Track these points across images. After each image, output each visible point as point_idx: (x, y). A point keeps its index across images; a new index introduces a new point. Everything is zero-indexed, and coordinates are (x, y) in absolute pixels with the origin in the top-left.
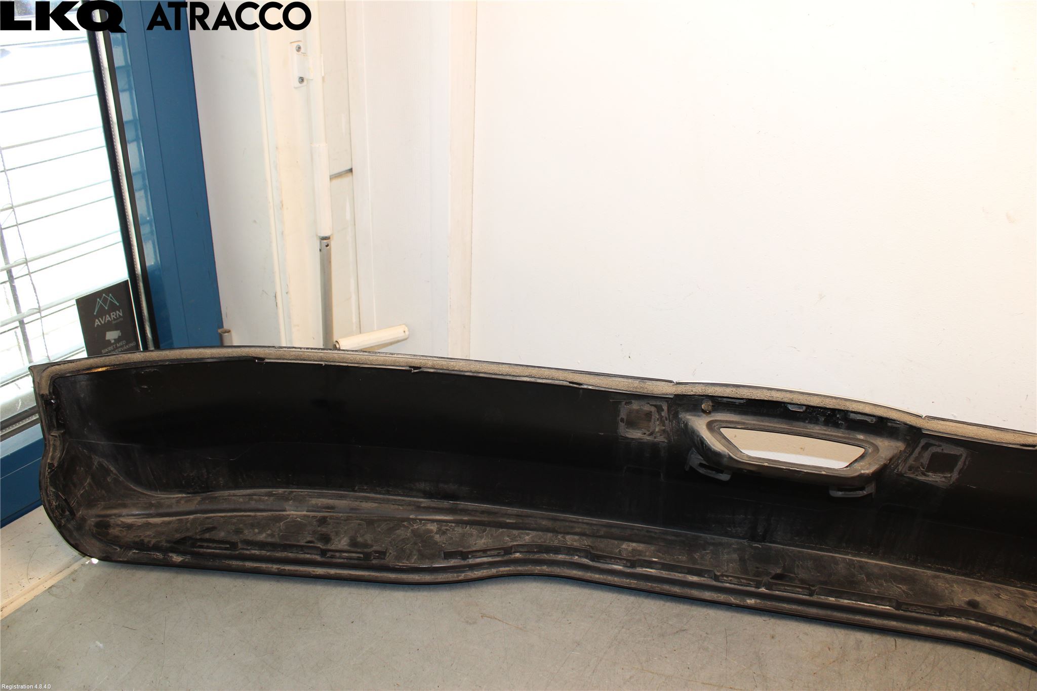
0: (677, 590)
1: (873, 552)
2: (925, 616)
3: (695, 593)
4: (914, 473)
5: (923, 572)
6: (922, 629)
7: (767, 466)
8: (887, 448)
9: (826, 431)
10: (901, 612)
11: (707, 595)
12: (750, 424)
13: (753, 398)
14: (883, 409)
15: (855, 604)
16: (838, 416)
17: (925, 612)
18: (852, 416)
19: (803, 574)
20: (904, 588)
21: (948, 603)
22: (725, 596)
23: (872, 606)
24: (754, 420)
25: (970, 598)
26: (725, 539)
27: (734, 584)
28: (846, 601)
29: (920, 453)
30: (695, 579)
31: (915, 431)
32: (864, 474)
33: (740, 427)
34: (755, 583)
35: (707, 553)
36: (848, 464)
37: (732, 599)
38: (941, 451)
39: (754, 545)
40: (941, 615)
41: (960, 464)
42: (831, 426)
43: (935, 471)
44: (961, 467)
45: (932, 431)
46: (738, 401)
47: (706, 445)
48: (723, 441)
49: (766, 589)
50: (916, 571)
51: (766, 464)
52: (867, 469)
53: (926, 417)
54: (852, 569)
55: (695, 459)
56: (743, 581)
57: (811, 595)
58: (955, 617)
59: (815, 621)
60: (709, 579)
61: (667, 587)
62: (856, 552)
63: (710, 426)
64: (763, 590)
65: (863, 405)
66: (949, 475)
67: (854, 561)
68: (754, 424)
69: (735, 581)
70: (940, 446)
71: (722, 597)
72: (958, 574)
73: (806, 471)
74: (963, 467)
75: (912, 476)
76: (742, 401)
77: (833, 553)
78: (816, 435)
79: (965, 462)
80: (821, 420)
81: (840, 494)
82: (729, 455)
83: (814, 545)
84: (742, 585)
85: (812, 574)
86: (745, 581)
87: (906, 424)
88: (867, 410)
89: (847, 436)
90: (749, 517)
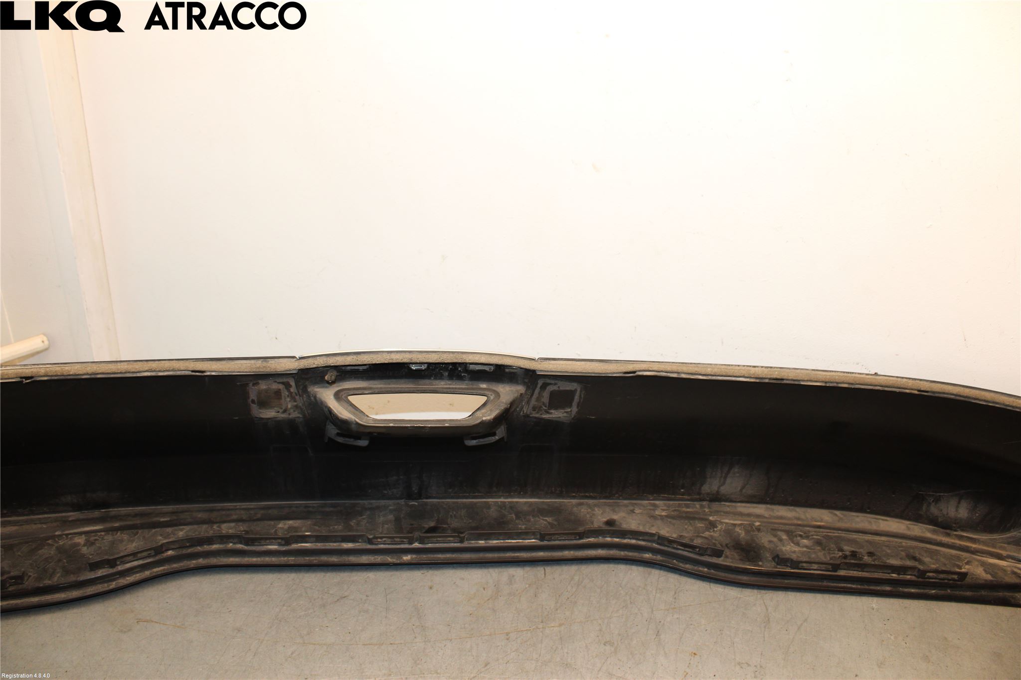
0: (334, 559)
1: (522, 492)
2: (567, 542)
3: (353, 559)
4: (538, 413)
5: (569, 502)
6: (567, 554)
7: (392, 427)
8: (507, 392)
9: (450, 384)
10: (545, 543)
11: (364, 559)
12: (377, 388)
13: (374, 363)
14: (497, 357)
15: (503, 543)
16: (459, 369)
17: (566, 538)
18: (472, 367)
19: (455, 523)
20: (549, 519)
21: (589, 526)
22: (381, 557)
23: (519, 542)
24: (381, 384)
25: (608, 518)
26: (382, 502)
27: (388, 544)
28: (495, 542)
29: (539, 393)
30: (350, 545)
31: (531, 373)
32: (485, 420)
33: (367, 392)
34: (408, 540)
35: (364, 519)
36: (471, 414)
37: (389, 559)
38: (557, 389)
39: (411, 503)
40: (581, 538)
41: (577, 398)
42: (456, 380)
43: (556, 408)
44: (578, 400)
45: (545, 371)
46: (361, 368)
47: (333, 414)
48: (350, 408)
49: (419, 544)
50: (562, 502)
51: (391, 425)
52: (489, 416)
53: (538, 359)
54: (503, 511)
55: (332, 431)
56: (396, 539)
57: (462, 541)
58: (594, 537)
59: (470, 565)
60: (363, 544)
61: (325, 559)
62: (507, 494)
63: (337, 396)
64: (416, 545)
65: (479, 356)
66: (569, 410)
67: (505, 502)
68: (381, 388)
69: (389, 541)
70: (555, 384)
71: (379, 559)
72: (600, 498)
73: (430, 426)
74: (580, 400)
75: (537, 415)
76: (365, 367)
77: (486, 499)
78: (442, 390)
79: (580, 396)
80: (444, 374)
81: (474, 443)
82: (355, 421)
83: (468, 494)
84: (396, 544)
85: (465, 521)
86: (398, 540)
87: (521, 368)
88: (483, 360)
89: (471, 386)
90: (402, 477)
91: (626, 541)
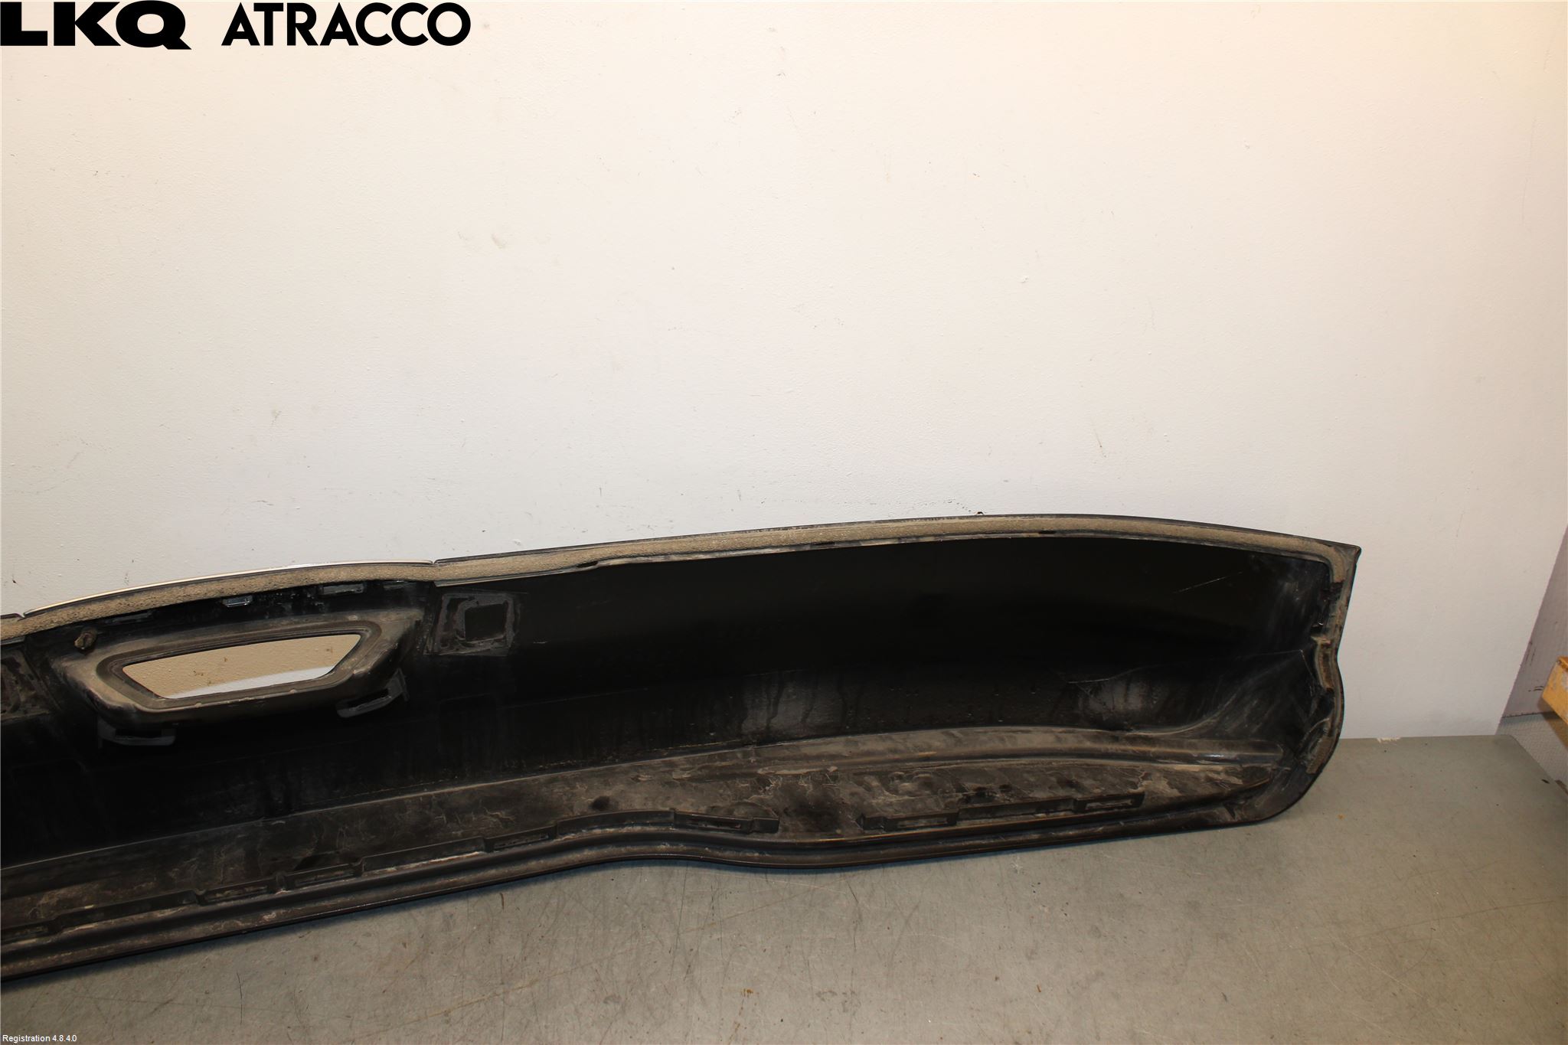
0: (144, 941)
1: (457, 774)
2: (531, 847)
3: (177, 935)
4: (451, 648)
5: (533, 780)
6: (533, 865)
7: (199, 708)
8: (393, 623)
9: (298, 623)
10: (496, 854)
11: (198, 931)
12: (172, 647)
13: (158, 606)
14: (367, 568)
15: (427, 865)
16: (309, 596)
17: (529, 841)
18: (328, 590)
19: (346, 845)
20: (502, 814)
21: (566, 816)
22: (227, 922)
23: (453, 859)
24: (180, 638)
25: (597, 797)
26: (226, 829)
27: (234, 899)
28: (413, 865)
29: (448, 617)
30: (168, 913)
31: (428, 587)
32: (358, 675)
33: (155, 656)
34: (266, 887)
35: (193, 863)
36: (333, 667)
37: (240, 924)
38: (475, 606)
39: (274, 823)
40: (553, 837)
41: (510, 616)
42: (307, 614)
43: (480, 637)
44: (513, 620)
45: (450, 580)
46: (138, 616)
47: (98, 703)
48: (126, 687)
49: (287, 890)
50: (523, 781)
51: (199, 705)
52: (363, 666)
53: (435, 562)
54: (427, 812)
56: (247, 890)
57: (357, 874)
58: (573, 832)
59: (380, 909)
60: (191, 906)
61: (127, 943)
62: (433, 783)
63: (103, 670)
64: (282, 892)
65: (335, 570)
66: (502, 636)
67: (431, 796)
68: (180, 645)
69: (233, 894)
70: (471, 599)
71: (222, 926)
72: (585, 766)
73: (264, 697)
74: (516, 619)
75: (451, 652)
76: (145, 615)
77: (400, 795)
78: (283, 634)
79: (515, 612)
80: (286, 608)
81: (353, 711)
82: (136, 708)
83: (368, 793)
84: (247, 897)
85: (363, 839)
86: (252, 889)
87: (410, 581)
88: (343, 576)
89: (333, 621)
90: (252, 783)
91: (625, 830)
